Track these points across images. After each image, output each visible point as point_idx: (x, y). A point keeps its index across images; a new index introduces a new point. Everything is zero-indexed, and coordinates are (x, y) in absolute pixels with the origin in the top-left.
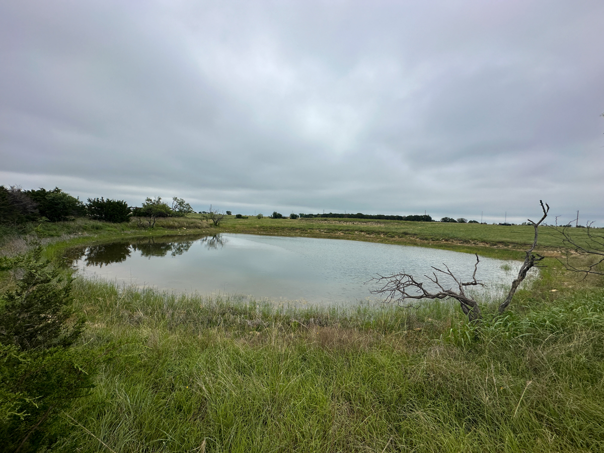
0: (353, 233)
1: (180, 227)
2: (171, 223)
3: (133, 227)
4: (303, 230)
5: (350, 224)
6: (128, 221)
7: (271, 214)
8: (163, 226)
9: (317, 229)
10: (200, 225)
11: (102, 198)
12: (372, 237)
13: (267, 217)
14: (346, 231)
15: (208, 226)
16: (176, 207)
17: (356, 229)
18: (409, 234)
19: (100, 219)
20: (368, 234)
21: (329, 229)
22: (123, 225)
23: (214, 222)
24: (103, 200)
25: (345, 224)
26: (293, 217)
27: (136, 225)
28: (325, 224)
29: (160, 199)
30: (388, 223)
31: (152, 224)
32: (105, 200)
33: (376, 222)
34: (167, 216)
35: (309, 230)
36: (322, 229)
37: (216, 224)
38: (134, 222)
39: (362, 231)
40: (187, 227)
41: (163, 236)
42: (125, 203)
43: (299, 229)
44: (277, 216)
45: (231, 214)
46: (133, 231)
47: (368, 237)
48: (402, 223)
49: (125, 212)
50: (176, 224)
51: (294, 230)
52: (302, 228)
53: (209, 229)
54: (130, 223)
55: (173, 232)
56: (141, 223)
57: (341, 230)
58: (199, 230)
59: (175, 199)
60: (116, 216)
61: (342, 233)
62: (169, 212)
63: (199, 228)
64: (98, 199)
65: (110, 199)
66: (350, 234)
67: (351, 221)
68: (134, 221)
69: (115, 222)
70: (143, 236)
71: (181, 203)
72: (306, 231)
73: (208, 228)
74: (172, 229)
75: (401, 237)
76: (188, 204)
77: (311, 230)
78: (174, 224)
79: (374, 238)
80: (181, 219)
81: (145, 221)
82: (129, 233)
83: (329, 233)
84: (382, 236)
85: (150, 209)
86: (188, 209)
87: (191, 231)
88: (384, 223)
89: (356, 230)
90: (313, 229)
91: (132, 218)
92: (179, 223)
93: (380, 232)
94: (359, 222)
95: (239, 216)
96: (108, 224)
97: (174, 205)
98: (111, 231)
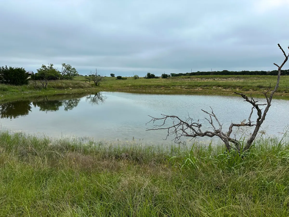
0: (210, 88)
1: (67, 87)
2: (60, 84)
3: (30, 89)
4: (167, 87)
5: (210, 80)
6: (27, 83)
7: (145, 75)
8: (54, 87)
9: (179, 86)
10: (83, 85)
11: (6, 66)
12: (228, 91)
13: (143, 78)
14: (204, 86)
15: (90, 86)
16: (65, 71)
17: (215, 84)
18: (264, 87)
19: (6, 83)
20: (225, 88)
21: (189, 86)
22: (23, 87)
23: (95, 83)
24: (7, 68)
25: (206, 81)
26: (165, 76)
27: (33, 87)
28: (187, 81)
29: (52, 65)
30: (248, 78)
31: (45, 86)
32: (8, 68)
33: (236, 78)
34: (57, 79)
35: (172, 87)
36: (183, 85)
37: (96, 85)
38: (31, 85)
39: (219, 86)
40: (73, 88)
41: (54, 95)
42: (23, 69)
43: (164, 86)
44: (150, 76)
45: (114, 76)
46: (31, 91)
47: (224, 91)
48: (261, 78)
49: (24, 77)
50: (64, 85)
51: (159, 87)
52: (166, 86)
53: (90, 89)
54: (28, 85)
55: (61, 91)
56: (37, 85)
57: (200, 86)
58: (82, 89)
59: (64, 65)
60: (17, 80)
61: (201, 88)
62: (59, 76)
63: (82, 88)
64: (3, 67)
65: (12, 67)
66: (208, 89)
67: (212, 78)
68: (31, 83)
69: (17, 84)
70: (38, 95)
71: (68, 68)
72: (169, 88)
73: (89, 87)
74: (60, 89)
75: (255, 90)
76: (74, 69)
77: (173, 87)
78: (62, 85)
79: (230, 91)
80: (68, 81)
81: (39, 83)
82: (27, 93)
83: (189, 88)
84: (238, 90)
85: (44, 74)
86: (75, 73)
87: (76, 90)
88: (244, 78)
89: (214, 86)
90: (175, 86)
91: (29, 81)
92: (66, 84)
93: (236, 86)
94: (220, 78)
95: (119, 78)
96: (12, 86)
97: (63, 70)
98: (14, 91)
